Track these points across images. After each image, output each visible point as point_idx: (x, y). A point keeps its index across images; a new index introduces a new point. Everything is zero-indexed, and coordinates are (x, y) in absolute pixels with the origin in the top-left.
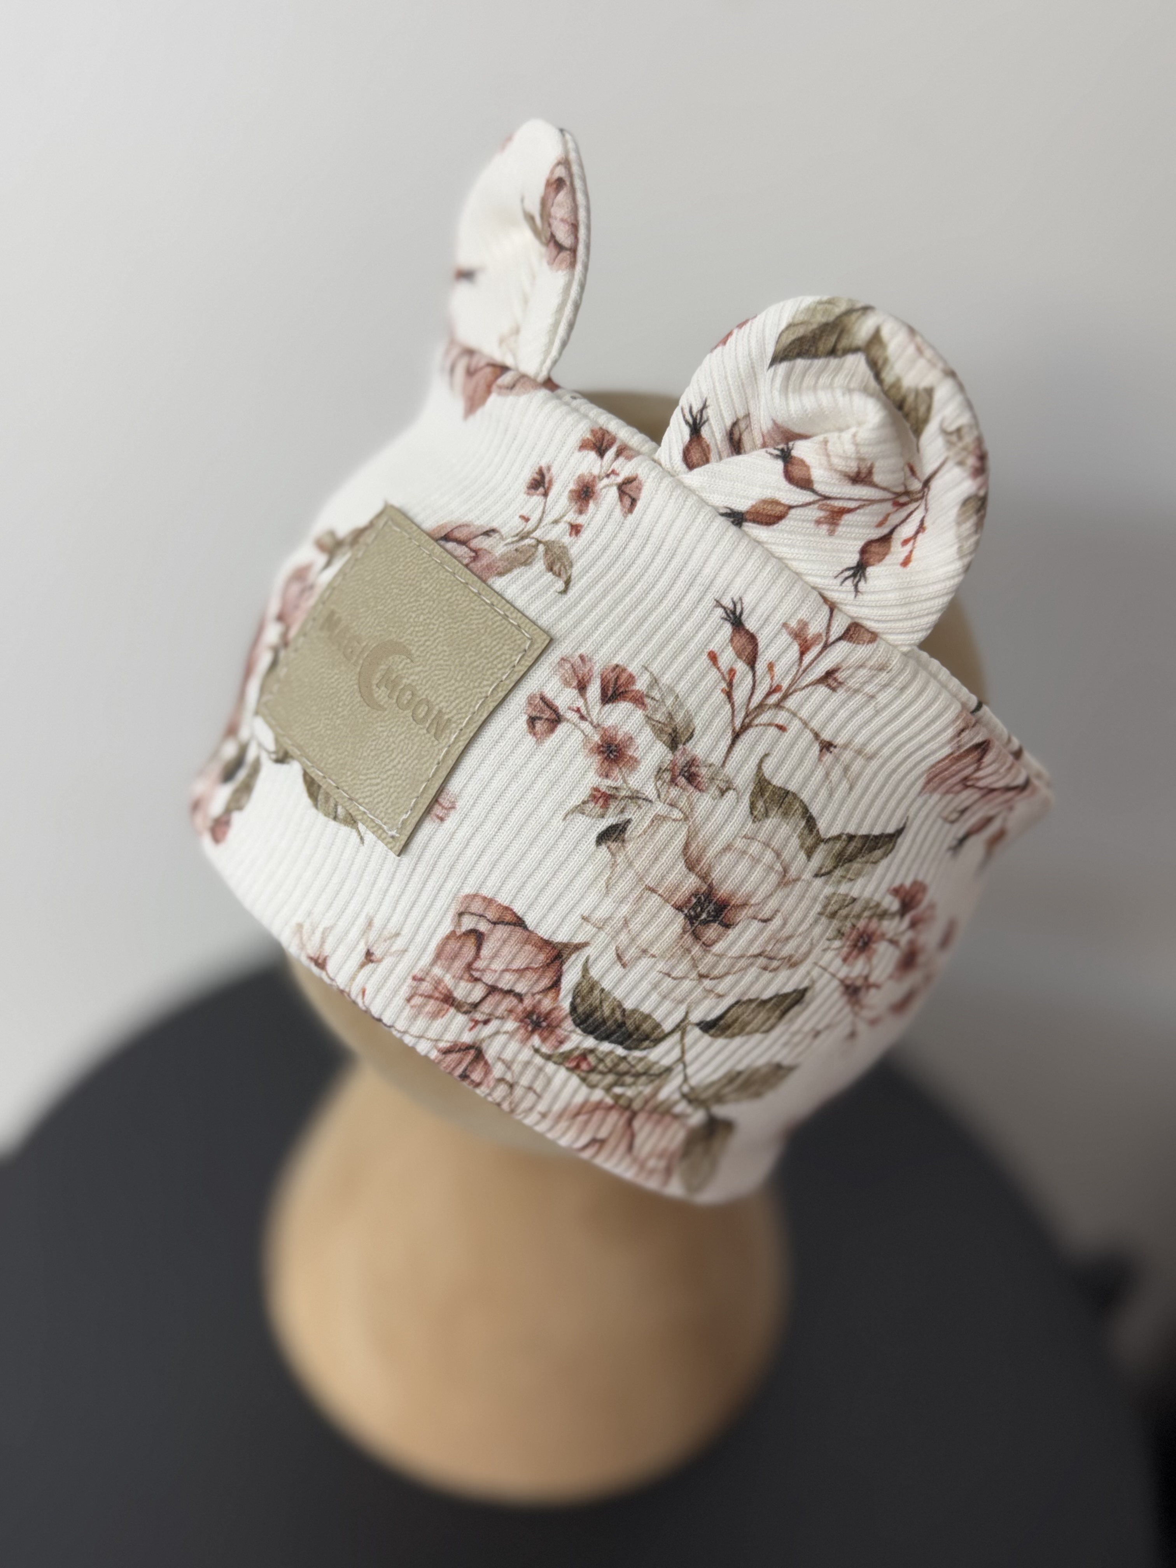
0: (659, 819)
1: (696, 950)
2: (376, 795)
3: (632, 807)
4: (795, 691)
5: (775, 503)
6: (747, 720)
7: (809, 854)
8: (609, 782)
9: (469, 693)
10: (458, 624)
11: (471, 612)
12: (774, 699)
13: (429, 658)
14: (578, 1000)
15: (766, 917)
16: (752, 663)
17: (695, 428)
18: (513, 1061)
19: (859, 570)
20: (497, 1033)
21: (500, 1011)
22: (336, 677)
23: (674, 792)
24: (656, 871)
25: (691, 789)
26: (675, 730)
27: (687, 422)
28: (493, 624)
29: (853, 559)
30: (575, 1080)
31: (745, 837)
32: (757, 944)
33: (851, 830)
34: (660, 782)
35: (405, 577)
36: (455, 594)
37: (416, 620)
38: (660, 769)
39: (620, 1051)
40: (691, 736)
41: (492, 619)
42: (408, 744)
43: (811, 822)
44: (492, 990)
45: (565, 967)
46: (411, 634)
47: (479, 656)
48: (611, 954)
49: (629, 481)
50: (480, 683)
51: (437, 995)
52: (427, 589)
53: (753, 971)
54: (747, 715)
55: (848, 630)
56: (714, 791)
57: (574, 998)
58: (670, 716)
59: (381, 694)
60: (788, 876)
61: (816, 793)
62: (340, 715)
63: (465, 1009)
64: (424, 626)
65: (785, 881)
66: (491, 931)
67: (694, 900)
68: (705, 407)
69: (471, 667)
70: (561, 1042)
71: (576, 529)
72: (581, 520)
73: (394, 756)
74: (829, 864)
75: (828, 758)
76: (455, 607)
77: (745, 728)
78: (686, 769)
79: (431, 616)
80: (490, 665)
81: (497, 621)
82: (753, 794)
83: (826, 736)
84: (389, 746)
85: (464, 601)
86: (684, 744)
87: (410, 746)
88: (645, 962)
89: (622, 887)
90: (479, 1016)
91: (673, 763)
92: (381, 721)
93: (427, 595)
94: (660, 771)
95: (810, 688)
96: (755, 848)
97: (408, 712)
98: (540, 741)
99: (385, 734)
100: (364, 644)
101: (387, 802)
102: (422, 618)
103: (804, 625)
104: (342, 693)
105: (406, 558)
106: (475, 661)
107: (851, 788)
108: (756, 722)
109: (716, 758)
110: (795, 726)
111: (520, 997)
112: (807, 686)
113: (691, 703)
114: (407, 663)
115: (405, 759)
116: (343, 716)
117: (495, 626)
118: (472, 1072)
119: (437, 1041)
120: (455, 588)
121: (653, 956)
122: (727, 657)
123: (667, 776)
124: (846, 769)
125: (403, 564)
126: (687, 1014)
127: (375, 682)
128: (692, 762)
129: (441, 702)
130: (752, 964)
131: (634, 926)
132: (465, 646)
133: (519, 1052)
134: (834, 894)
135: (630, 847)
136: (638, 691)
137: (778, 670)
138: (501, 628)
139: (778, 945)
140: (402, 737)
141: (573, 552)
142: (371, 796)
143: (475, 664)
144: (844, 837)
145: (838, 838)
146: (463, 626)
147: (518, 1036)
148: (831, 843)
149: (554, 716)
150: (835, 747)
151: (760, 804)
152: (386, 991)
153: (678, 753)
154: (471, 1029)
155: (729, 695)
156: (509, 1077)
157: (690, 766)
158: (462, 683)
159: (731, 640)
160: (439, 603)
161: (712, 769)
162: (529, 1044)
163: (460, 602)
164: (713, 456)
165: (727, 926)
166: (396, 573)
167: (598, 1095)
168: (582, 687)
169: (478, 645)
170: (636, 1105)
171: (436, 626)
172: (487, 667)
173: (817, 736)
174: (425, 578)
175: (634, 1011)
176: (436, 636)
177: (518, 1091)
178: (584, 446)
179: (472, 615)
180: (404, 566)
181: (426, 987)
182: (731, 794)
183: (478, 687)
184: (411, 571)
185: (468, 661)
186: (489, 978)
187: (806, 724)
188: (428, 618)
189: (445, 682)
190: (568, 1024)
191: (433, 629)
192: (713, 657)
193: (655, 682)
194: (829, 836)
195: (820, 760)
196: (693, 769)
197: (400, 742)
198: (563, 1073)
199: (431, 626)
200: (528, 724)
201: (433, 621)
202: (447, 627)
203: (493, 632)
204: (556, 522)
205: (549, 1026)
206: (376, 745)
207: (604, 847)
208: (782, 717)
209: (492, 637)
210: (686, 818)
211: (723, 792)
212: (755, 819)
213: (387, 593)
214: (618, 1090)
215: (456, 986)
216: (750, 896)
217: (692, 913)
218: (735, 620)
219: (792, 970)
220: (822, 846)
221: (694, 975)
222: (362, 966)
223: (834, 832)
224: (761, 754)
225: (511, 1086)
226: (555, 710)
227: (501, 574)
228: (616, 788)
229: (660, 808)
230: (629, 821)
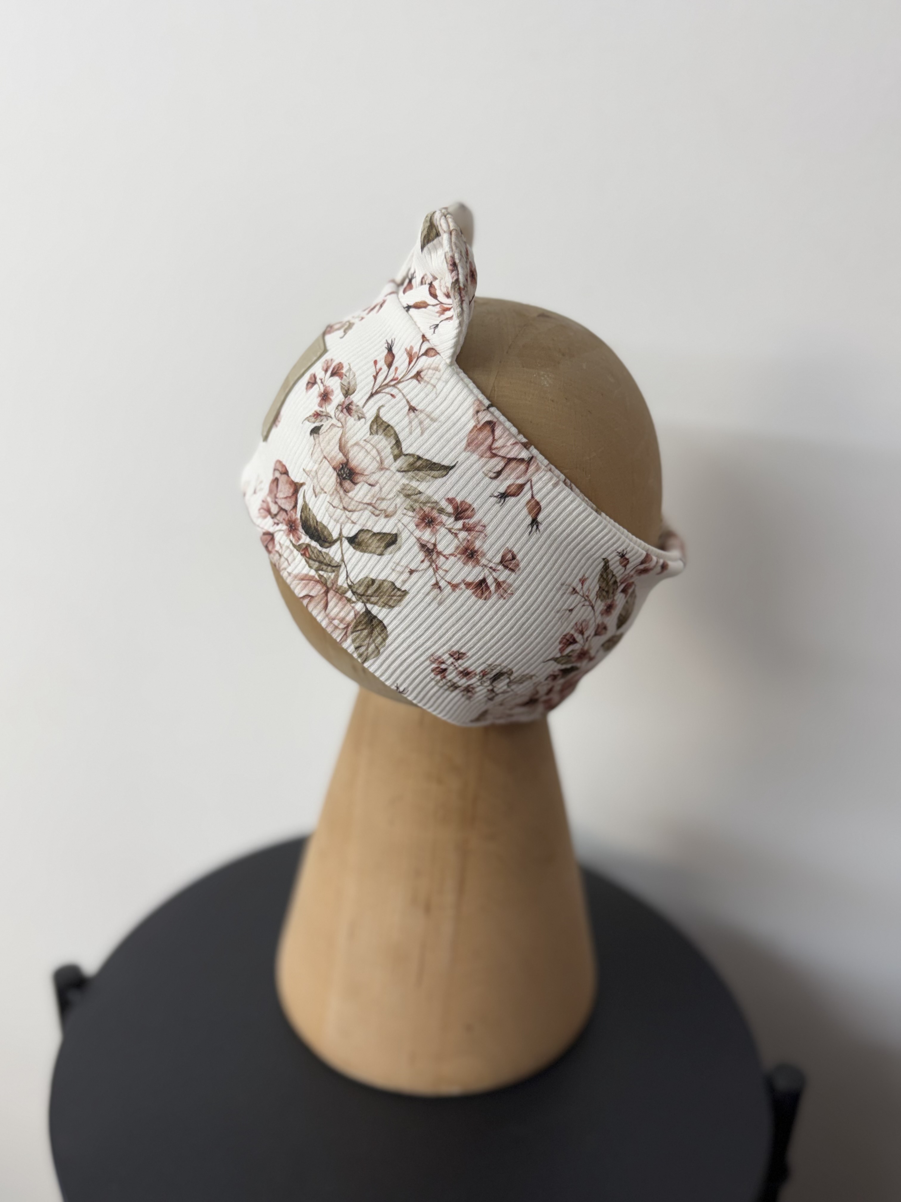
0: (333, 426)
1: (342, 493)
3: (325, 419)
4: (403, 381)
5: (424, 302)
6: (379, 390)
7: (396, 458)
12: (393, 383)
14: (302, 514)
15: (371, 483)
16: (389, 366)
18: (283, 544)
20: (280, 530)
23: (341, 415)
24: (328, 449)
25: (348, 415)
26: (349, 389)
30: (303, 561)
31: (365, 440)
32: (368, 497)
33: (420, 453)
34: (337, 410)
39: (319, 547)
40: (354, 392)
43: (398, 443)
44: (280, 508)
45: (298, 496)
48: (312, 490)
51: (266, 508)
53: (367, 513)
54: (380, 387)
55: (428, 350)
56: (356, 417)
57: (301, 512)
58: (350, 384)
60: (383, 466)
61: (403, 430)
63: (272, 516)
65: (382, 467)
66: (281, 478)
67: (341, 466)
70: (299, 539)
74: (405, 467)
75: (412, 415)
77: (377, 392)
78: (348, 406)
82: (373, 422)
83: (413, 404)
86: (350, 395)
88: (323, 496)
89: (315, 456)
90: (276, 520)
91: (344, 402)
94: (339, 405)
95: (410, 380)
96: (369, 447)
98: (307, 392)
103: (412, 348)
107: (422, 433)
108: (383, 391)
109: (361, 404)
110: (399, 396)
111: (287, 512)
112: (408, 379)
113: (359, 379)
121: (326, 493)
122: (382, 364)
123: (340, 408)
124: (421, 423)
126: (341, 530)
128: (351, 403)
130: (366, 508)
131: (319, 476)
133: (285, 540)
134: (408, 484)
135: (321, 438)
136: (343, 373)
137: (399, 371)
139: (379, 502)
144: (416, 456)
145: (412, 455)
147: (286, 533)
148: (408, 457)
149: (314, 382)
150: (417, 410)
151: (375, 427)
153: (347, 399)
154: (273, 526)
155: (375, 378)
156: (281, 551)
159: (386, 356)
161: (358, 408)
162: (288, 537)
165: (355, 483)
167: (312, 573)
168: (327, 370)
170: (329, 584)
173: (408, 403)
175: (321, 523)
182: (363, 420)
186: (280, 502)
187: (405, 396)
190: (300, 528)
192: (376, 362)
193: (350, 369)
194: (406, 453)
195: (408, 414)
196: (351, 406)
198: (300, 557)
200: (306, 385)
205: (295, 528)
207: (312, 437)
208: (394, 391)
210: (343, 427)
211: (359, 418)
212: (371, 433)
214: (321, 572)
215: (271, 505)
216: (365, 470)
217: (340, 473)
218: (390, 348)
219: (387, 519)
220: (403, 457)
221: (341, 507)
223: (410, 451)
224: (381, 405)
226: (316, 379)
228: (322, 411)
229: (334, 421)
230: (322, 425)
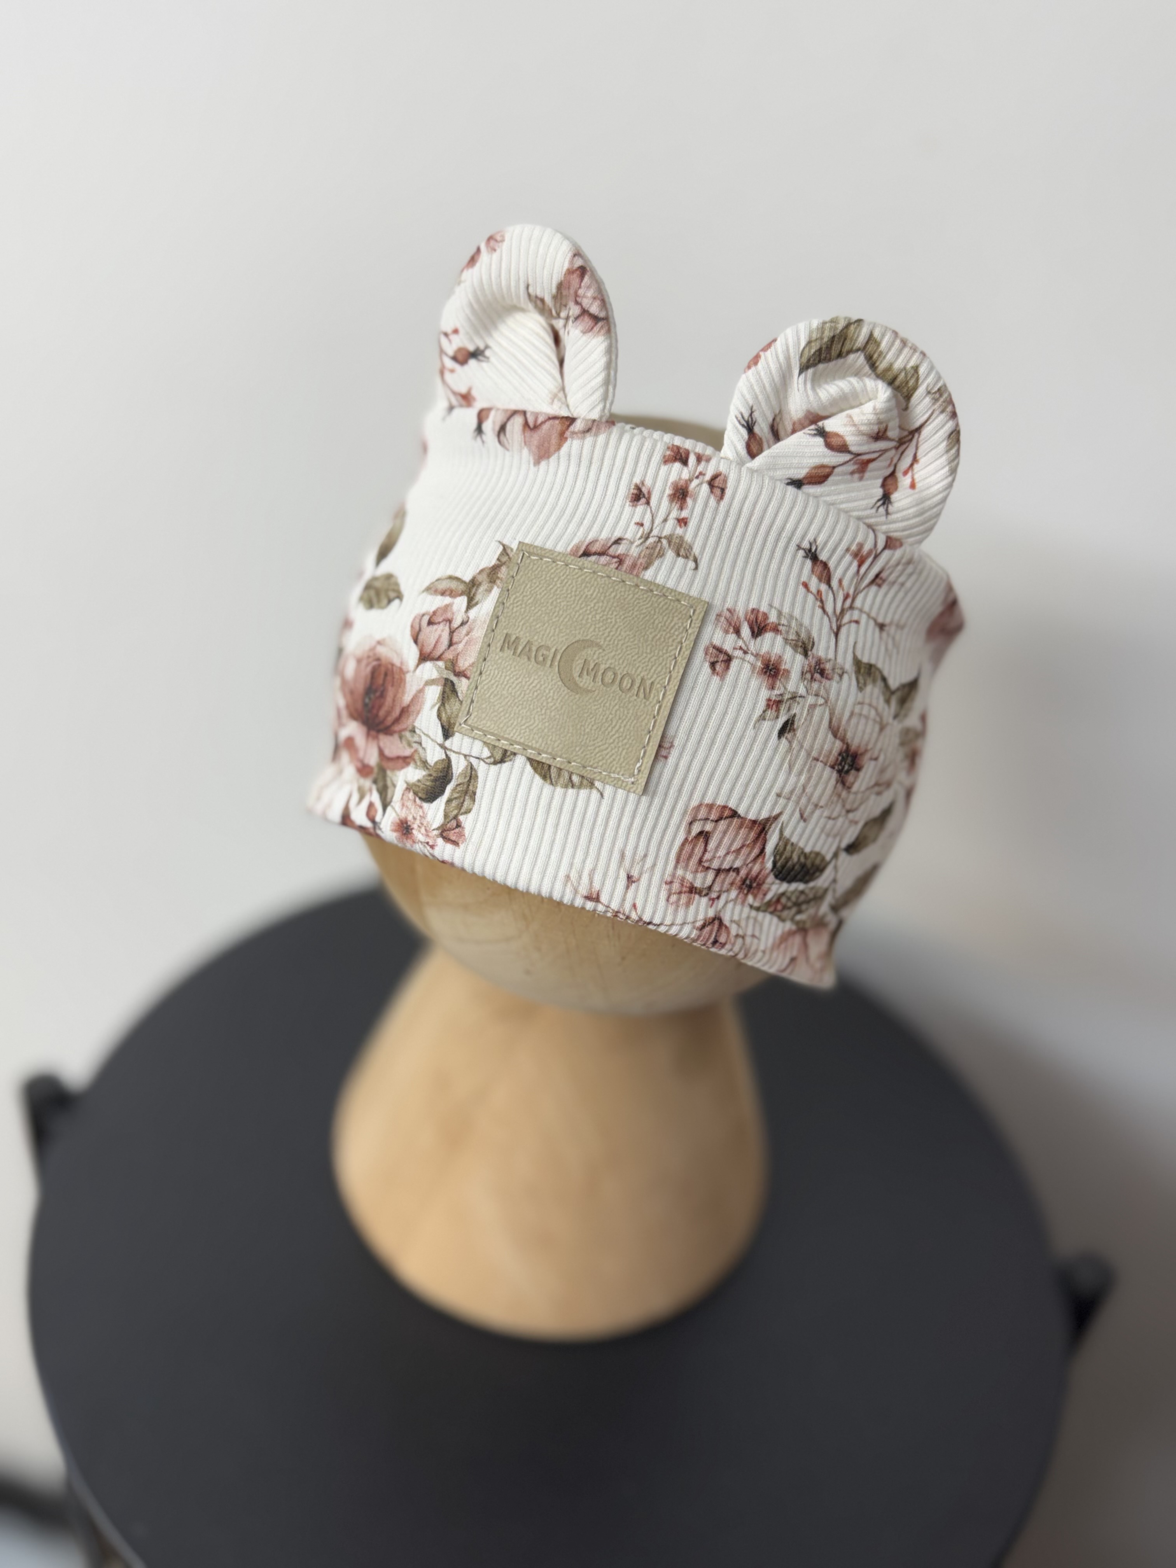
0: (813, 707)
1: (844, 794)
2: (608, 757)
3: (794, 705)
4: (858, 595)
5: (823, 466)
6: (838, 623)
7: (889, 705)
8: (776, 692)
9: (661, 659)
10: (631, 613)
11: (637, 601)
12: (848, 603)
13: (618, 644)
14: (778, 857)
15: (876, 756)
16: (828, 583)
17: (750, 427)
18: (740, 920)
19: (886, 499)
20: (726, 903)
21: (726, 886)
22: (536, 682)
23: (815, 685)
24: (817, 746)
25: (824, 681)
26: (803, 643)
27: (743, 426)
28: (659, 605)
29: (879, 492)
30: (775, 920)
31: (859, 704)
32: (873, 777)
33: (902, 680)
34: (805, 682)
35: (567, 590)
36: (619, 591)
37: (594, 619)
38: (803, 672)
39: (801, 886)
40: (813, 644)
41: (656, 601)
42: (624, 711)
43: (885, 683)
44: (718, 871)
45: (768, 836)
46: (594, 630)
47: (658, 630)
48: (797, 815)
49: (715, 477)
50: (667, 650)
51: (684, 889)
52: (592, 595)
53: (872, 798)
54: (837, 620)
55: (887, 542)
56: (836, 677)
57: (775, 857)
58: (798, 634)
59: (585, 681)
60: (882, 723)
61: (884, 661)
62: (553, 708)
63: (704, 893)
64: (603, 621)
65: (882, 727)
66: (715, 828)
67: (840, 758)
68: (752, 413)
69: (655, 640)
70: (765, 895)
71: (683, 522)
72: (684, 514)
73: (614, 724)
74: (897, 709)
75: (884, 635)
76: (622, 601)
77: (839, 628)
78: (817, 667)
79: (606, 613)
80: (668, 635)
81: (661, 602)
82: (856, 673)
83: (880, 620)
84: (607, 718)
85: (629, 595)
86: (811, 650)
87: (626, 712)
88: (818, 813)
89: (799, 764)
90: (714, 895)
91: (809, 666)
92: (594, 702)
93: (594, 599)
94: (803, 674)
95: (866, 590)
96: (865, 710)
97: (615, 687)
98: (723, 677)
99: (601, 710)
100: (553, 650)
101: (619, 759)
102: (598, 617)
103: (861, 546)
104: (547, 691)
105: (560, 577)
106: (656, 635)
108: (843, 623)
109: (831, 655)
110: (863, 619)
111: (737, 870)
112: (864, 589)
113: (806, 621)
114: (600, 653)
115: (625, 722)
116: (556, 708)
117: (661, 606)
118: (719, 936)
119: (694, 922)
120: (617, 588)
121: (822, 807)
122: (814, 583)
123: (808, 676)
124: (893, 640)
125: (559, 582)
126: (840, 843)
127: (576, 675)
128: (819, 662)
129: (641, 672)
130: (871, 793)
131: (809, 790)
132: (643, 627)
133: (741, 911)
134: (902, 728)
135: (799, 734)
136: (772, 623)
137: (845, 583)
138: (667, 605)
139: (882, 775)
140: (617, 707)
141: (688, 538)
142: (603, 759)
143: (657, 637)
144: (900, 687)
145: (898, 688)
146: (635, 613)
147: (739, 900)
148: (896, 693)
149: (726, 657)
150: (886, 626)
151: (861, 678)
152: (651, 900)
153: (810, 658)
154: (711, 906)
155: (824, 609)
156: (741, 933)
157: (819, 664)
158: (652, 654)
159: (813, 571)
160: (608, 603)
161: (831, 663)
162: (746, 904)
163: (626, 596)
164: (765, 445)
165: (858, 770)
166: (556, 590)
167: (788, 926)
168: (737, 631)
169: (653, 623)
170: (808, 925)
171: (613, 620)
172: (667, 637)
173: (875, 621)
174: (586, 587)
175: (811, 852)
176: (616, 627)
177: (748, 940)
178: (666, 461)
179: (639, 603)
180: (561, 583)
181: (676, 886)
182: (845, 676)
183: (667, 653)
184: (569, 585)
185: (651, 637)
186: (715, 864)
187: (869, 615)
188: (603, 615)
189: (639, 657)
190: (771, 878)
191: (611, 622)
192: (806, 585)
193: (780, 613)
194: (894, 689)
195: (881, 637)
196: (822, 666)
197: (616, 711)
198: (768, 917)
199: (609, 621)
200: (711, 668)
201: (609, 616)
202: (622, 617)
203: (661, 611)
204: (665, 520)
205: (757, 885)
206: (595, 721)
207: (783, 739)
208: (856, 615)
209: (661, 614)
210: (826, 702)
211: (841, 676)
212: (861, 689)
213: (556, 607)
214: (799, 917)
215: (695, 878)
216: (867, 745)
217: (840, 768)
218: (812, 555)
219: (888, 791)
220: (893, 697)
221: (844, 812)
222: (628, 887)
223: (896, 685)
224: (852, 643)
225: (743, 937)
226: (726, 653)
227: (646, 568)
228: (781, 695)
229: (810, 699)
230: (795, 715)
